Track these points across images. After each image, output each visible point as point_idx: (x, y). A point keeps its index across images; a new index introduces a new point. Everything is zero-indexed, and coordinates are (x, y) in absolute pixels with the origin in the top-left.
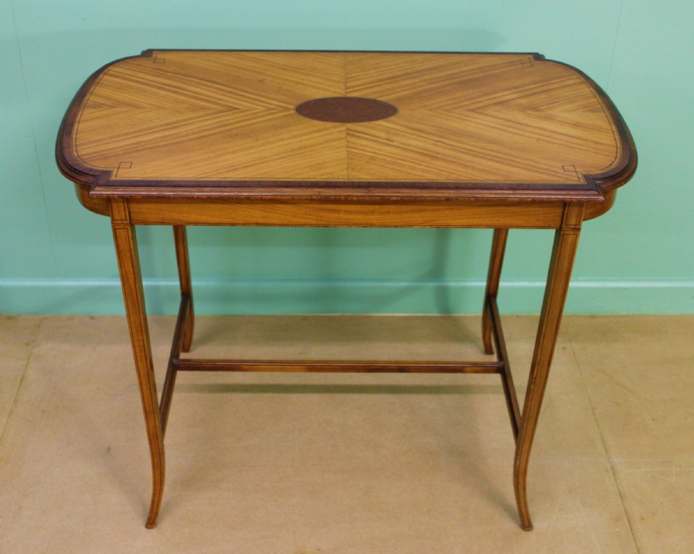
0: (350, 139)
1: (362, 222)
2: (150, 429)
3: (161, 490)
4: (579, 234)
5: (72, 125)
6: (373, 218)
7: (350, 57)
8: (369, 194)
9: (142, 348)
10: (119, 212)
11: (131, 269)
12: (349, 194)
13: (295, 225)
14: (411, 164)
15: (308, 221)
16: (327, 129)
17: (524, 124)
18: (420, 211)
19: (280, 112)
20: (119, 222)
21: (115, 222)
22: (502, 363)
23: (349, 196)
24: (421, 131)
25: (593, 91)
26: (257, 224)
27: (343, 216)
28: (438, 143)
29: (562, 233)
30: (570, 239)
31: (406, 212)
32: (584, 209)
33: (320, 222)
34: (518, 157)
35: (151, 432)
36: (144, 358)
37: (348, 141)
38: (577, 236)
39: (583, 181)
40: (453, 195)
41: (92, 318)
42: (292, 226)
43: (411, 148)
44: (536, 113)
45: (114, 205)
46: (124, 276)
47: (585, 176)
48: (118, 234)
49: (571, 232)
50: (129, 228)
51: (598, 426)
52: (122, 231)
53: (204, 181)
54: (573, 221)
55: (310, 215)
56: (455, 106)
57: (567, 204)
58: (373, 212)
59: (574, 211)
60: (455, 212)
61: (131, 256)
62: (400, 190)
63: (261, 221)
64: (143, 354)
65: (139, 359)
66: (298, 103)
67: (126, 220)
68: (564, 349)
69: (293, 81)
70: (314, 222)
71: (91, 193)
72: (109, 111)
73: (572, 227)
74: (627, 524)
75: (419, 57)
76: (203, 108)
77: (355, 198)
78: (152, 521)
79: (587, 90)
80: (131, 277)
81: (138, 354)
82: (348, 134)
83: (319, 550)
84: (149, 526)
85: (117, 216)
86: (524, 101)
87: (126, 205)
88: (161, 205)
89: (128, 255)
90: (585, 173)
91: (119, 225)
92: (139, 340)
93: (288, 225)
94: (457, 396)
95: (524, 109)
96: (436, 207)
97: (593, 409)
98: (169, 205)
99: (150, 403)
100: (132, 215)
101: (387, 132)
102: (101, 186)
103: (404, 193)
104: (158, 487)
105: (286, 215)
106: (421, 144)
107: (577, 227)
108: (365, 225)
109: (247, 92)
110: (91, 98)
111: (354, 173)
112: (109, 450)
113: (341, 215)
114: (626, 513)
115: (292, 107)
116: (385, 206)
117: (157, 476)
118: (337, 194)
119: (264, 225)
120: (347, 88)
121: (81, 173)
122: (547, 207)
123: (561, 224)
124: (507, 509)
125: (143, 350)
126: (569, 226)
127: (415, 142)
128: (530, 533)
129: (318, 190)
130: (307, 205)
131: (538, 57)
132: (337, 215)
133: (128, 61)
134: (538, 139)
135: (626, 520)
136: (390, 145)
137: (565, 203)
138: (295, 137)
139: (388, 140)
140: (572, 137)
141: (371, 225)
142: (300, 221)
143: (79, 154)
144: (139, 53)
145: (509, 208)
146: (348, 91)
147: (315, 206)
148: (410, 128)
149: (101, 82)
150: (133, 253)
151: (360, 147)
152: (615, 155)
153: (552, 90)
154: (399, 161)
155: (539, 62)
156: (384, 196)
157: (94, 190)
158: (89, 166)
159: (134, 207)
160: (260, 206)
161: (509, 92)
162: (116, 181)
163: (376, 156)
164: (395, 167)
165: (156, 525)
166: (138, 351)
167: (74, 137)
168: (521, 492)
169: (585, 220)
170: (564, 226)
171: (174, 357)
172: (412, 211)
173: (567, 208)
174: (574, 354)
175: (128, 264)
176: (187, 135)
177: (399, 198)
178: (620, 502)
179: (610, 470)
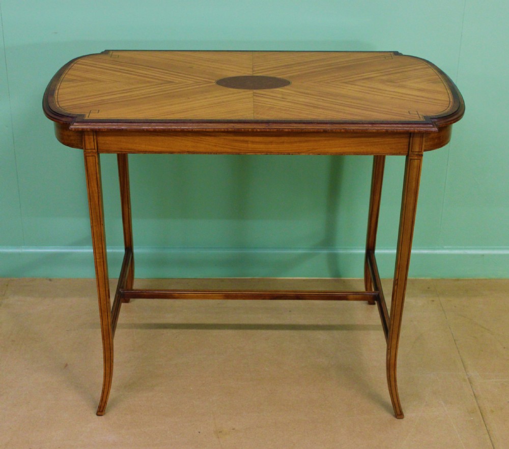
0: (255, 97)
1: (264, 150)
2: (104, 326)
3: (110, 382)
4: (422, 158)
5: (54, 90)
6: (272, 147)
7: (256, 54)
8: (269, 127)
9: (101, 255)
10: (90, 143)
11: (96, 189)
12: (254, 127)
13: (216, 153)
14: (299, 111)
15: (225, 150)
16: (240, 93)
17: (383, 90)
18: (307, 141)
19: (205, 84)
20: (90, 151)
21: (87, 151)
22: (377, 292)
23: (255, 128)
24: (308, 94)
25: (436, 72)
26: (189, 152)
27: (250, 145)
28: (319, 100)
29: (410, 158)
30: (416, 163)
31: (296, 142)
32: (424, 139)
33: (234, 151)
34: (377, 107)
35: (104, 329)
36: (102, 263)
37: (254, 99)
38: (420, 160)
39: (422, 119)
40: (329, 128)
41: (50, 280)
42: (214, 154)
43: (300, 103)
44: (392, 84)
45: (87, 137)
46: (91, 195)
47: (424, 117)
48: (88, 160)
49: (416, 158)
50: (96, 156)
51: (459, 352)
52: (91, 158)
53: (151, 120)
54: (417, 149)
55: (226, 145)
56: (334, 80)
57: (412, 135)
58: (271, 143)
59: (417, 140)
60: (331, 142)
61: (97, 178)
62: (291, 125)
63: (191, 149)
64: (102, 260)
65: (98, 264)
66: (218, 79)
67: (94, 149)
68: (433, 301)
69: (213, 68)
70: (230, 150)
71: (71, 127)
72: (80, 83)
73: (416, 153)
74: (480, 414)
75: (307, 54)
76: (149, 82)
77: (258, 130)
78: (101, 409)
79: (431, 71)
80: (96, 195)
81: (98, 260)
82: (254, 95)
83: (234, 429)
84: (99, 413)
85: (88, 147)
86: (384, 78)
87: (95, 137)
88: (120, 137)
89: (95, 177)
90: (425, 115)
91: (89, 153)
92: (99, 248)
93: (211, 153)
94: (345, 332)
95: (383, 82)
96: (317, 138)
97: (455, 341)
98: (126, 137)
99: (105, 302)
100: (99, 145)
101: (283, 95)
102: (77, 122)
103: (293, 126)
104: (107, 379)
105: (209, 145)
106: (307, 101)
107: (420, 153)
108: (267, 153)
109: (180, 73)
110: (66, 76)
111: (258, 116)
112: (66, 365)
113: (249, 145)
114: (479, 407)
115: (214, 81)
116: (280, 138)
117: (107, 369)
118: (246, 127)
119: (194, 153)
120: (253, 71)
121: (62, 116)
122: (398, 138)
123: (408, 152)
124: (384, 405)
125: (102, 257)
126: (414, 153)
127: (302, 99)
128: (401, 420)
129: (233, 125)
130: (225, 137)
131: (396, 53)
132: (246, 145)
133: (91, 56)
134: (392, 98)
135: (479, 413)
136: (284, 101)
137: (410, 133)
138: (216, 97)
139: (283, 98)
140: (418, 96)
141: (271, 153)
142: (219, 149)
143: (61, 106)
144: (99, 52)
145: (370, 139)
146: (254, 72)
147: (231, 138)
148: (300, 92)
149: (72, 67)
150: (98, 175)
151: (262, 102)
152: (448, 106)
153: (406, 71)
154: (290, 109)
155: (397, 56)
156: (279, 129)
157: (73, 125)
158: (68, 112)
159: (101, 139)
160: (190, 138)
161: (374, 73)
162: (88, 120)
163: (275, 107)
164: (288, 112)
165: (104, 414)
166: (97, 257)
167: (56, 97)
168: (393, 383)
169: (425, 151)
170: (410, 153)
171: (120, 288)
172: (300, 142)
173: (411, 139)
174: (441, 304)
175: (94, 184)
176: (138, 96)
177: (290, 130)
178: (474, 400)
179: (468, 380)
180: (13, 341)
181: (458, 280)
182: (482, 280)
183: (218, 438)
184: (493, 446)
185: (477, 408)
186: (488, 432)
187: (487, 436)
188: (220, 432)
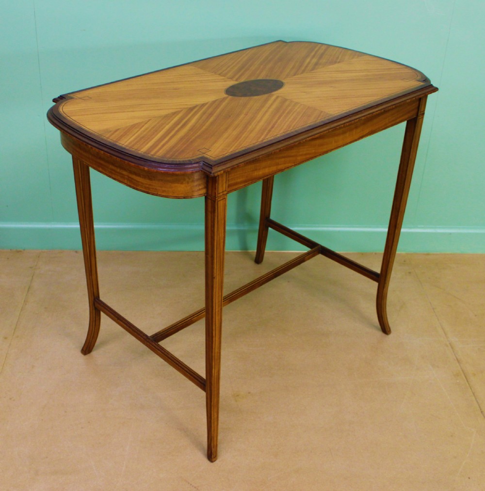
20: (221, 194)
21: (219, 195)
48: (219, 205)
51: (438, 319)
52: (222, 202)
67: (226, 191)
74: (465, 378)
83: (249, 393)
85: (221, 190)
97: (433, 309)
114: (463, 371)
135: (463, 376)
174: (417, 276)
178: (458, 364)
179: (449, 345)
180: (46, 308)
181: (428, 254)
182: (448, 254)
183: (236, 401)
184: (480, 407)
185: (461, 372)
186: (474, 394)
187: (473, 398)
188: (238, 396)
